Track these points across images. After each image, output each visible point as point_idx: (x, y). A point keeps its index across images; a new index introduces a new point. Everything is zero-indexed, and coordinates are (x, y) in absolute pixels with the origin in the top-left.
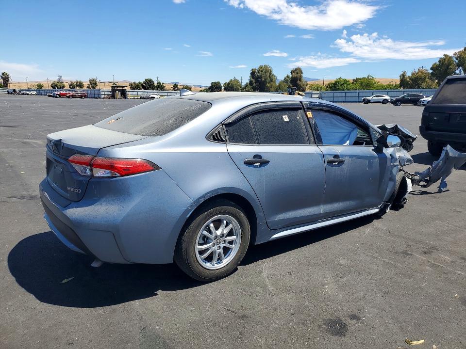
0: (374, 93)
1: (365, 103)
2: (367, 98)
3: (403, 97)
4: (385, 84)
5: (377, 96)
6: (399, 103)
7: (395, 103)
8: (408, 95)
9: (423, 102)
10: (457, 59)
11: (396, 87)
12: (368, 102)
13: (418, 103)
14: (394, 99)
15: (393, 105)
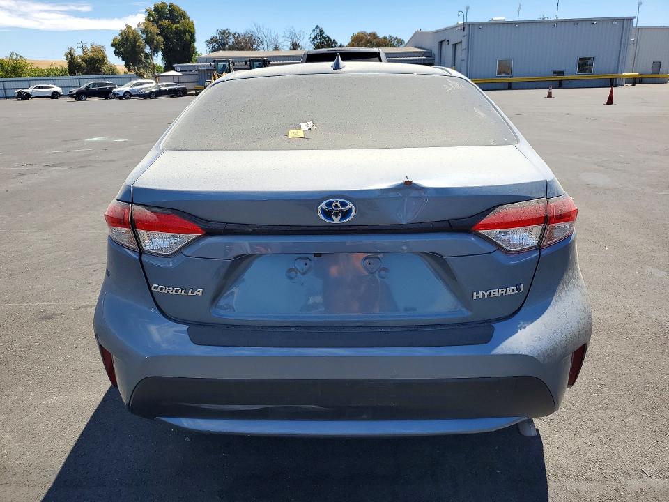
0: (31, 82)
1: (23, 99)
2: (24, 90)
3: (88, 87)
4: (44, 67)
5: (40, 87)
6: (83, 97)
7: (78, 96)
8: (94, 85)
9: (118, 94)
10: (143, 33)
11: (63, 73)
12: (27, 97)
13: (111, 95)
14: (75, 90)
15: (74, 100)
